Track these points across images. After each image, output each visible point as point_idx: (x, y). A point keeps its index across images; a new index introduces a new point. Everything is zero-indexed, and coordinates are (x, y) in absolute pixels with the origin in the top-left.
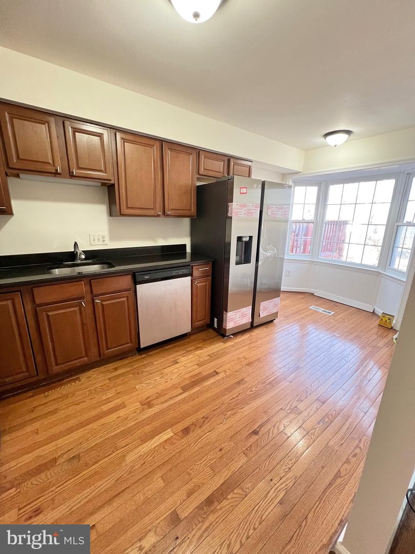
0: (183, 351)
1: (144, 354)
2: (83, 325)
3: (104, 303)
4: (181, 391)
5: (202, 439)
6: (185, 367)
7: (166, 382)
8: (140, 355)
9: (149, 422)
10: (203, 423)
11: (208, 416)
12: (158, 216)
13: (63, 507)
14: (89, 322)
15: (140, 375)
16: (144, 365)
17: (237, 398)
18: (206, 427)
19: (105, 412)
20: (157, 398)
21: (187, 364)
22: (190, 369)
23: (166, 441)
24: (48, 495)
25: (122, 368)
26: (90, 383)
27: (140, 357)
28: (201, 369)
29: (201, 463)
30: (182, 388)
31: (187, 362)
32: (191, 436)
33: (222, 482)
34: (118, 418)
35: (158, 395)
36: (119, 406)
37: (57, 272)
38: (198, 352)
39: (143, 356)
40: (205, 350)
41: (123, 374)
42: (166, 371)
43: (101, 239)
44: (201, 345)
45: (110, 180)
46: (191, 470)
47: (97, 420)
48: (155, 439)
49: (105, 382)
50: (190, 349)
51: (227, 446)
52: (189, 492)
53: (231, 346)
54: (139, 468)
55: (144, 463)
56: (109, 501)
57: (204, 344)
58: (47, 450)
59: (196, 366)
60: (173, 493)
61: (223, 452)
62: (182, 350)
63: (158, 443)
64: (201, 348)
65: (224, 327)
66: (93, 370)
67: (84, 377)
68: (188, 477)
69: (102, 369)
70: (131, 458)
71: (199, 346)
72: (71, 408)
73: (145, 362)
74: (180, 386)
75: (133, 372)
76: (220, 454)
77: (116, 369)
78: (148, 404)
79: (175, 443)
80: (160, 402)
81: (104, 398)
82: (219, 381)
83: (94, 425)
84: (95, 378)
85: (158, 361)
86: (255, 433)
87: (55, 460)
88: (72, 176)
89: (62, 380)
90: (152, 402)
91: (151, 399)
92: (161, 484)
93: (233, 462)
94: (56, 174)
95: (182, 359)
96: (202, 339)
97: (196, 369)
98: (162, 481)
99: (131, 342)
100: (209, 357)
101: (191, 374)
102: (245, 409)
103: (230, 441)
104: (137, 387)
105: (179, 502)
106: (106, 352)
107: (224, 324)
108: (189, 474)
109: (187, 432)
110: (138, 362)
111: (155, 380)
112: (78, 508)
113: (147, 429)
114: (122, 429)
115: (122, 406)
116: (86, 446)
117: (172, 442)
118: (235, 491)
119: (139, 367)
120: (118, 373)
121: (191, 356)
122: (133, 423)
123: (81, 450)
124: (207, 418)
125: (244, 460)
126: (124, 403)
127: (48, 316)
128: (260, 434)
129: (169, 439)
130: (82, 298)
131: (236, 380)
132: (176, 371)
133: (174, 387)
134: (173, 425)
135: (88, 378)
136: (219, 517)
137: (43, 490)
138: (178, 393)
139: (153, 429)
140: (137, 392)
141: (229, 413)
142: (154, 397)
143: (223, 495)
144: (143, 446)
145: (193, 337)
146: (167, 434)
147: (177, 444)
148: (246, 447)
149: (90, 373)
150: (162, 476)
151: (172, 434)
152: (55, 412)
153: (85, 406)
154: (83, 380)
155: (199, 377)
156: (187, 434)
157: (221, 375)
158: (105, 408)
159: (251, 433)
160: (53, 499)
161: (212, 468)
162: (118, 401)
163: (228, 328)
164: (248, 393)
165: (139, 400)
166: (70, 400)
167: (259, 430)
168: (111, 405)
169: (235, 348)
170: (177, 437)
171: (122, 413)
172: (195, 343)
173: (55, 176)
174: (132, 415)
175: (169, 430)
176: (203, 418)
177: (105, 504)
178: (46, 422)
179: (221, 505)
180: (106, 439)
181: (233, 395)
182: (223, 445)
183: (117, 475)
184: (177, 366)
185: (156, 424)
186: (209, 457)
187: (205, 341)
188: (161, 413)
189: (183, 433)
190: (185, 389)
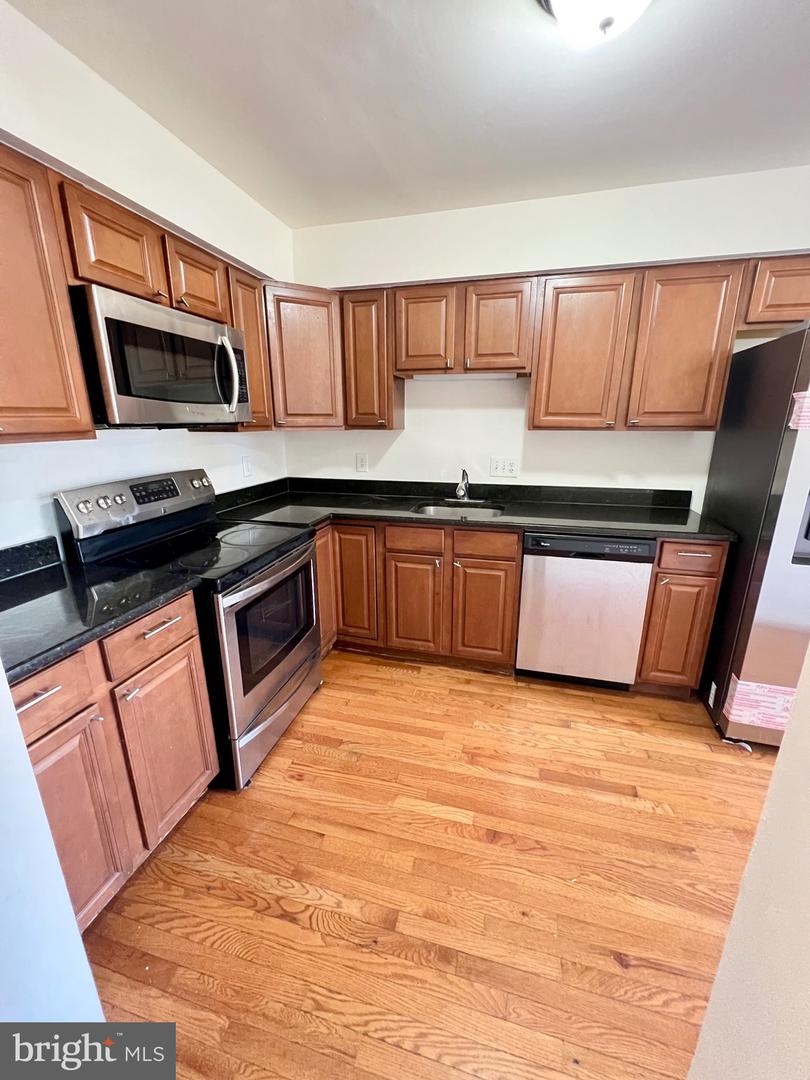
0: (596, 713)
1: (522, 681)
2: (435, 594)
3: (468, 571)
4: (537, 775)
5: (508, 868)
6: (576, 742)
7: (523, 744)
8: (517, 680)
9: (454, 781)
10: (530, 849)
11: (548, 847)
12: (610, 428)
13: (316, 792)
14: (444, 592)
15: (493, 710)
16: (510, 698)
17: (640, 870)
18: (533, 859)
19: (415, 728)
20: (491, 757)
21: (584, 739)
22: (583, 751)
23: (455, 823)
24: (315, 770)
25: (478, 685)
26: (428, 682)
27: (514, 683)
28: (606, 764)
29: (477, 898)
30: (541, 770)
31: (589, 736)
32: (495, 851)
33: (486, 956)
34: (424, 746)
35: (493, 753)
36: (436, 732)
37: (431, 511)
38: (626, 733)
39: (519, 684)
40: (646, 737)
41: (471, 695)
42: (537, 727)
43: (508, 468)
44: (646, 723)
45: (524, 368)
46: (455, 890)
47: (402, 731)
48: (445, 808)
49: (443, 692)
50: (616, 718)
51: (541, 920)
52: (430, 912)
53: (725, 766)
54: (400, 824)
55: (410, 824)
56: (349, 826)
57: (653, 725)
58: (342, 727)
59: (599, 754)
60: (412, 891)
61: (525, 920)
62: (596, 711)
63: (443, 816)
64: (640, 729)
65: (724, 711)
66: (442, 668)
67: (427, 669)
68: (444, 894)
69: (452, 672)
70: (402, 803)
71: (638, 721)
72: (388, 699)
73: (515, 695)
74: (541, 766)
75: (488, 699)
76: (518, 918)
77: (468, 682)
78: (473, 756)
79: (464, 837)
80: (491, 767)
81: (428, 710)
82: (626, 810)
83: (395, 735)
84: (435, 680)
85: (538, 705)
86: (622, 960)
87: (341, 742)
88: (467, 370)
89: (403, 660)
90: (479, 759)
91: (483, 753)
92: (408, 866)
93: (531, 953)
94: (446, 369)
95: (583, 726)
96: (660, 714)
97: (596, 759)
98: (411, 864)
99: (502, 651)
100: (643, 755)
101: (578, 761)
102: (639, 901)
103: (554, 919)
104: (476, 724)
105: (410, 909)
106: (461, 648)
107: (726, 705)
108: (449, 894)
109: (494, 837)
110: (504, 689)
111: (509, 730)
112: (325, 805)
113: (446, 788)
114: (419, 763)
115: (438, 735)
116: (373, 751)
117: (462, 832)
118: (492, 991)
119: (501, 696)
120: (467, 688)
121: (606, 731)
122: (436, 767)
123: (365, 752)
124: (544, 848)
125: (551, 970)
126: (443, 733)
127: (396, 566)
128: (632, 973)
129: (461, 824)
130: (440, 554)
131: (670, 838)
132: (555, 738)
133: (529, 761)
134: (482, 812)
135: (430, 674)
136: (440, 987)
137: (315, 762)
138: (528, 774)
139: (453, 794)
140: (470, 731)
141: (593, 877)
142: (488, 753)
143: (470, 973)
144: (424, 803)
145: (639, 700)
146: (464, 817)
147: (466, 840)
148: (577, 960)
149: (435, 669)
150: (416, 859)
151: (471, 823)
152: (373, 692)
153: (403, 707)
154: (422, 673)
155: (591, 775)
156: (491, 842)
157: (639, 804)
158: (421, 723)
159: (612, 952)
160: (316, 777)
161: (488, 921)
162: (440, 726)
163: (732, 718)
164: (680, 883)
165: (465, 742)
166: (393, 689)
167: (634, 966)
168: (429, 725)
169: (735, 776)
170: (473, 832)
171: (432, 743)
172: (635, 713)
173: (446, 373)
174: (442, 756)
175: (472, 814)
176: (537, 842)
177: (345, 825)
178: (361, 697)
179: (455, 979)
180: (395, 760)
181: (636, 857)
182: (534, 912)
183: (376, 808)
184: (564, 731)
185: (460, 790)
186: (496, 903)
187: (662, 720)
188: (481, 781)
189: (486, 834)
190: (546, 776)
